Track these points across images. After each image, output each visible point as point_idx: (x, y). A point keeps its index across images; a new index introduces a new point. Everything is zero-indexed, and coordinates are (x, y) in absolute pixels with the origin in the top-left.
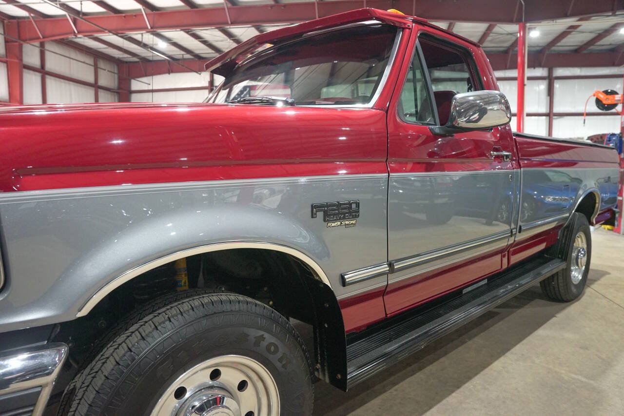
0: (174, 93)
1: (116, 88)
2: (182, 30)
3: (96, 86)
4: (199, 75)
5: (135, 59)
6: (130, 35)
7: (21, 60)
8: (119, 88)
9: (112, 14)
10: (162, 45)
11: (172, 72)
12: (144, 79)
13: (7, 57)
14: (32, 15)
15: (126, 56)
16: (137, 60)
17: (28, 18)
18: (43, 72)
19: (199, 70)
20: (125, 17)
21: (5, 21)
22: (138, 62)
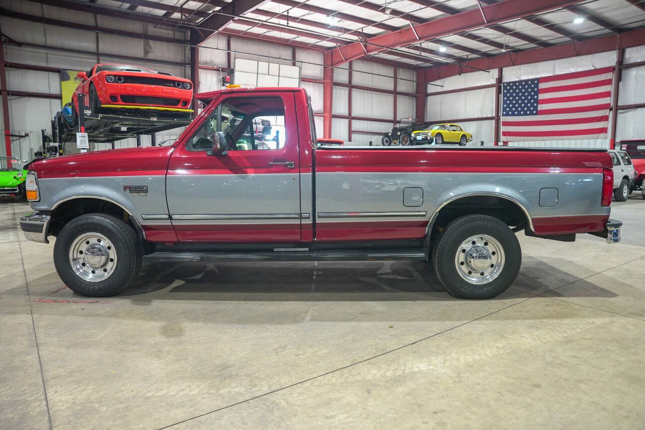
0: (464, 92)
1: (414, 93)
2: (455, 34)
3: (395, 93)
4: (488, 73)
5: (428, 64)
6: (415, 45)
7: (332, 80)
8: (417, 92)
9: (391, 32)
10: (443, 49)
11: (462, 73)
12: (439, 82)
13: (324, 80)
14: (338, 44)
15: (419, 63)
16: (431, 65)
17: (335, 47)
18: (350, 86)
19: (486, 69)
20: (400, 32)
21: (326, 52)
22: (432, 66)
